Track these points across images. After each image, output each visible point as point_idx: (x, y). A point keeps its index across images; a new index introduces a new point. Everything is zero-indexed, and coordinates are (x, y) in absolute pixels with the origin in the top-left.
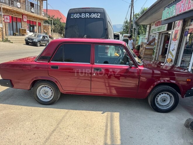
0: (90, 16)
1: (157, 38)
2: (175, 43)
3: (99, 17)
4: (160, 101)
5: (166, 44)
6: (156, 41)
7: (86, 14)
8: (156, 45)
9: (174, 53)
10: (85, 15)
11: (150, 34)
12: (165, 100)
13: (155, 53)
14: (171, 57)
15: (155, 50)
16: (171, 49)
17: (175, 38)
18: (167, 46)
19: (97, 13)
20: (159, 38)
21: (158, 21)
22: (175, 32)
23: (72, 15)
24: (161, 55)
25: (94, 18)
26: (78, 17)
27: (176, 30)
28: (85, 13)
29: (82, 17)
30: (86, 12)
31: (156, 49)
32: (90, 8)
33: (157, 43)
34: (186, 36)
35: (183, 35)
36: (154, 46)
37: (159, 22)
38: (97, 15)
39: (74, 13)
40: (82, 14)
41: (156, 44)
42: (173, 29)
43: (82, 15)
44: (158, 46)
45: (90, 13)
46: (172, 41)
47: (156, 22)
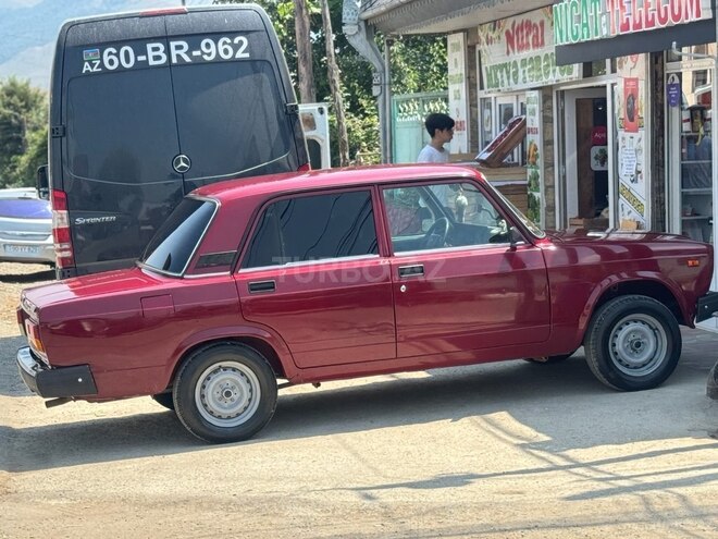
0: (196, 53)
1: (534, 121)
2: (636, 140)
3: (247, 55)
4: (625, 349)
5: (595, 150)
6: (534, 140)
7: (173, 44)
8: (540, 162)
9: (642, 190)
10: (167, 51)
11: (481, 94)
12: (638, 345)
13: (542, 211)
14: (635, 215)
15: (537, 195)
16: (625, 173)
17: (632, 120)
18: (603, 159)
19: (232, 34)
20: (547, 120)
21: (519, 20)
22: (626, 90)
23: (88, 54)
24: (580, 217)
25: (218, 61)
26: (128, 61)
27: (627, 80)
28: (166, 39)
29: (152, 62)
30: (170, 34)
31: (542, 187)
32: (186, 13)
33: (540, 151)
34: (674, 105)
35: (663, 100)
36: (530, 171)
37: (529, 25)
38: (232, 44)
39: (102, 46)
40: (149, 46)
41: (536, 156)
42: (614, 71)
43: (151, 54)
44: (549, 165)
45: (194, 39)
46: (621, 133)
47: (508, 25)
